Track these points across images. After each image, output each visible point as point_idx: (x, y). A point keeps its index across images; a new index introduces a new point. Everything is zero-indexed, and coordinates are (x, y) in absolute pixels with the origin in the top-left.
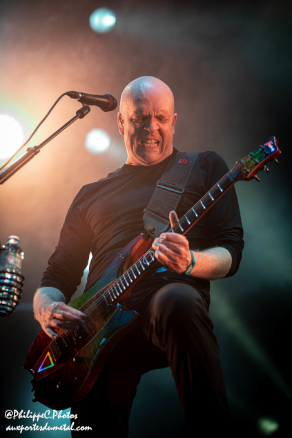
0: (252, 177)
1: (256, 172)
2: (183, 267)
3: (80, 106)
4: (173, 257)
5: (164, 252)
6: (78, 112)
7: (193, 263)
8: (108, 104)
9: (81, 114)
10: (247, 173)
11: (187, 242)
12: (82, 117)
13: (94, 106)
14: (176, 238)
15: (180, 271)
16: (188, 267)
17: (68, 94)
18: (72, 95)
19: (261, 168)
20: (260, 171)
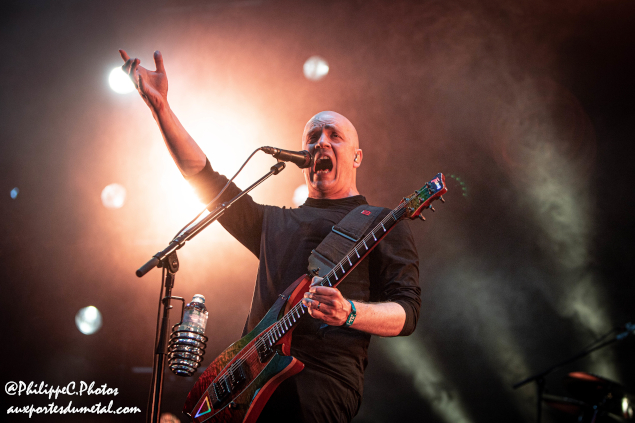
0: (416, 217)
1: (421, 210)
2: (342, 318)
3: (274, 162)
4: (328, 311)
5: (318, 308)
6: (272, 168)
7: (353, 312)
8: (305, 161)
9: (275, 170)
10: (412, 212)
11: (339, 293)
12: (276, 173)
13: (290, 163)
14: (326, 290)
15: (341, 323)
16: (348, 317)
17: (263, 149)
18: (267, 150)
19: (426, 207)
20: (425, 210)
